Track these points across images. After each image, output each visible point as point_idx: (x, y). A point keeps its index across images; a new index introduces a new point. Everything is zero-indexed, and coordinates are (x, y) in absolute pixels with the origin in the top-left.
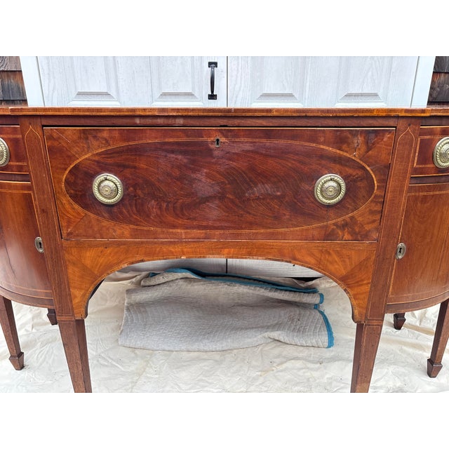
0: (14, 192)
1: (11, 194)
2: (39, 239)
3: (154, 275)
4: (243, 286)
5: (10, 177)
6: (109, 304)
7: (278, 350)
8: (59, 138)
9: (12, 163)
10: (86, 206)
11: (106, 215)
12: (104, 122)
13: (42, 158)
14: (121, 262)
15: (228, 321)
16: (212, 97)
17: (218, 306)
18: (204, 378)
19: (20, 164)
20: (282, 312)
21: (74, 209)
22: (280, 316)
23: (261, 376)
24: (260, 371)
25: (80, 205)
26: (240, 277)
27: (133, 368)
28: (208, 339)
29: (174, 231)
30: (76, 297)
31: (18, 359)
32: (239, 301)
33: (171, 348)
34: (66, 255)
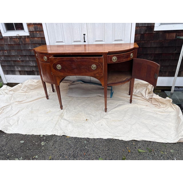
3: (74, 82)
6: (65, 88)
7: (99, 98)
11: (59, 71)
16: (85, 42)
19: (48, 61)
25: (55, 70)
26: (93, 83)
27: (69, 100)
33: (77, 97)
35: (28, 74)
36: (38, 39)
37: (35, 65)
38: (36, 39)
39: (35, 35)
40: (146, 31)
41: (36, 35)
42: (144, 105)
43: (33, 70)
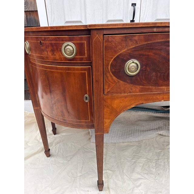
0: (76, 72)
1: (74, 73)
2: (86, 95)
4: (142, 112)
5: (74, 64)
8: (112, 41)
9: (77, 57)
10: (119, 77)
11: (129, 81)
12: (137, 31)
13: (101, 53)
14: (132, 104)
15: (137, 128)
17: (129, 121)
18: (136, 154)
19: (82, 57)
20: (160, 122)
21: (113, 79)
22: (159, 124)
23: (161, 151)
24: (160, 149)
25: (116, 77)
28: (131, 136)
29: (161, 87)
30: (106, 123)
31: (48, 152)
32: (140, 119)
34: (105, 103)
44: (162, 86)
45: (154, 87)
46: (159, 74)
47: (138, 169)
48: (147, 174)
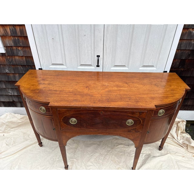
11: (73, 126)
16: (98, 66)
18: (95, 150)
19: (49, 113)
23: (111, 150)
25: (66, 124)
27: (74, 146)
28: (95, 138)
31: (41, 144)
33: (85, 140)
34: (62, 133)
35: (5, 106)
36: (20, 58)
37: (16, 94)
38: (17, 58)
39: (15, 52)
40: (189, 55)
41: (17, 53)
42: (180, 156)
43: (14, 101)
44: (90, 128)
45: (86, 129)
46: (87, 124)
47: (92, 160)
48: (96, 163)
